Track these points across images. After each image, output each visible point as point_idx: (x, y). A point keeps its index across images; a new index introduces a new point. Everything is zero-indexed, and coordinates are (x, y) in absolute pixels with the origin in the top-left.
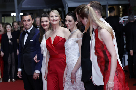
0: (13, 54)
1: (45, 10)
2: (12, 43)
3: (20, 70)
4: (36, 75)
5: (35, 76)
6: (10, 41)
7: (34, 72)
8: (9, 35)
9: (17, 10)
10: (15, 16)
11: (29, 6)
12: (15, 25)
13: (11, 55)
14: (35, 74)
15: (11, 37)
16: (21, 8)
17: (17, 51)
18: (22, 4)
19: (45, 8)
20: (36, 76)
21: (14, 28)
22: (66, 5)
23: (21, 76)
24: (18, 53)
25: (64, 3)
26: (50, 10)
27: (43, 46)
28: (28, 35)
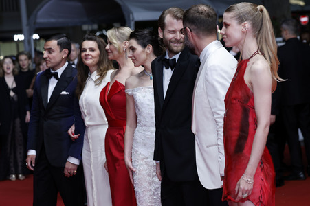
1: (85, 27)
2: (16, 98)
3: (32, 153)
4: (70, 167)
5: (68, 169)
6: (12, 94)
7: (66, 161)
8: (10, 82)
9: (25, 28)
10: (22, 41)
11: (53, 20)
12: (21, 60)
14: (67, 166)
15: (15, 85)
16: (35, 23)
17: (26, 114)
18: (36, 15)
19: (85, 23)
21: (20, 67)
23: (33, 165)
25: (125, 13)
26: (95, 27)
27: (84, 103)
28: (57, 81)
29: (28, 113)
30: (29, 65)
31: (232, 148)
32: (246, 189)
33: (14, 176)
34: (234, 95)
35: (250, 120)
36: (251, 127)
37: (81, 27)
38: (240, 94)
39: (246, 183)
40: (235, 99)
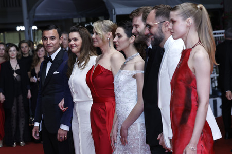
0: (21, 97)
1: (75, 20)
2: (18, 79)
4: (61, 133)
5: (60, 135)
6: (15, 75)
8: (14, 65)
9: (26, 21)
10: (23, 31)
11: (48, 14)
13: (18, 100)
14: (59, 132)
15: (18, 68)
16: (34, 16)
17: (28, 92)
18: (35, 10)
19: (75, 17)
20: (62, 135)
21: (22, 53)
22: (113, 10)
23: (38, 135)
24: (29, 94)
25: (108, 8)
26: (84, 20)
27: (72, 84)
29: (29, 91)
30: (29, 51)
31: (178, 120)
35: (193, 97)
36: (194, 103)
37: (72, 20)
38: (184, 77)
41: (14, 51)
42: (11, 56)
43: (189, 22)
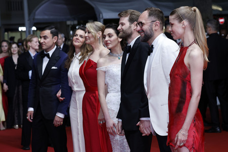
1: (69, 23)
3: (31, 109)
4: (58, 120)
5: (57, 121)
7: (55, 115)
9: (27, 22)
10: (24, 31)
11: (46, 17)
16: (34, 19)
18: (35, 13)
19: (69, 20)
22: (101, 15)
23: (32, 118)
25: (97, 13)
26: (76, 22)
27: (72, 76)
28: (48, 60)
31: (174, 109)
32: (183, 139)
33: (17, 126)
34: (176, 72)
35: (187, 90)
36: (188, 94)
37: (66, 23)
38: (181, 71)
39: (182, 135)
40: (177, 74)
41: (15, 47)
42: (12, 52)
43: (183, 24)
